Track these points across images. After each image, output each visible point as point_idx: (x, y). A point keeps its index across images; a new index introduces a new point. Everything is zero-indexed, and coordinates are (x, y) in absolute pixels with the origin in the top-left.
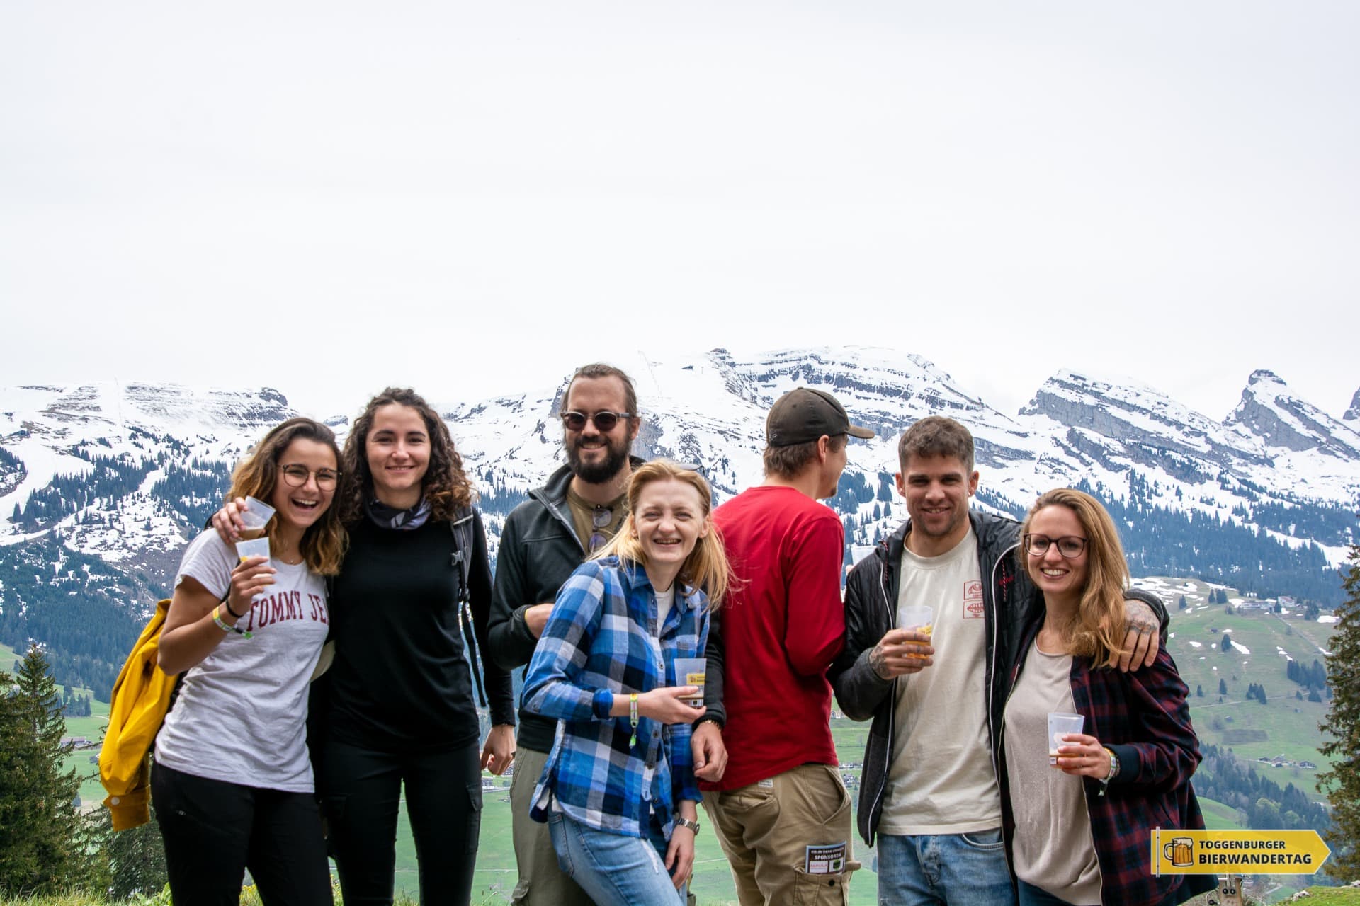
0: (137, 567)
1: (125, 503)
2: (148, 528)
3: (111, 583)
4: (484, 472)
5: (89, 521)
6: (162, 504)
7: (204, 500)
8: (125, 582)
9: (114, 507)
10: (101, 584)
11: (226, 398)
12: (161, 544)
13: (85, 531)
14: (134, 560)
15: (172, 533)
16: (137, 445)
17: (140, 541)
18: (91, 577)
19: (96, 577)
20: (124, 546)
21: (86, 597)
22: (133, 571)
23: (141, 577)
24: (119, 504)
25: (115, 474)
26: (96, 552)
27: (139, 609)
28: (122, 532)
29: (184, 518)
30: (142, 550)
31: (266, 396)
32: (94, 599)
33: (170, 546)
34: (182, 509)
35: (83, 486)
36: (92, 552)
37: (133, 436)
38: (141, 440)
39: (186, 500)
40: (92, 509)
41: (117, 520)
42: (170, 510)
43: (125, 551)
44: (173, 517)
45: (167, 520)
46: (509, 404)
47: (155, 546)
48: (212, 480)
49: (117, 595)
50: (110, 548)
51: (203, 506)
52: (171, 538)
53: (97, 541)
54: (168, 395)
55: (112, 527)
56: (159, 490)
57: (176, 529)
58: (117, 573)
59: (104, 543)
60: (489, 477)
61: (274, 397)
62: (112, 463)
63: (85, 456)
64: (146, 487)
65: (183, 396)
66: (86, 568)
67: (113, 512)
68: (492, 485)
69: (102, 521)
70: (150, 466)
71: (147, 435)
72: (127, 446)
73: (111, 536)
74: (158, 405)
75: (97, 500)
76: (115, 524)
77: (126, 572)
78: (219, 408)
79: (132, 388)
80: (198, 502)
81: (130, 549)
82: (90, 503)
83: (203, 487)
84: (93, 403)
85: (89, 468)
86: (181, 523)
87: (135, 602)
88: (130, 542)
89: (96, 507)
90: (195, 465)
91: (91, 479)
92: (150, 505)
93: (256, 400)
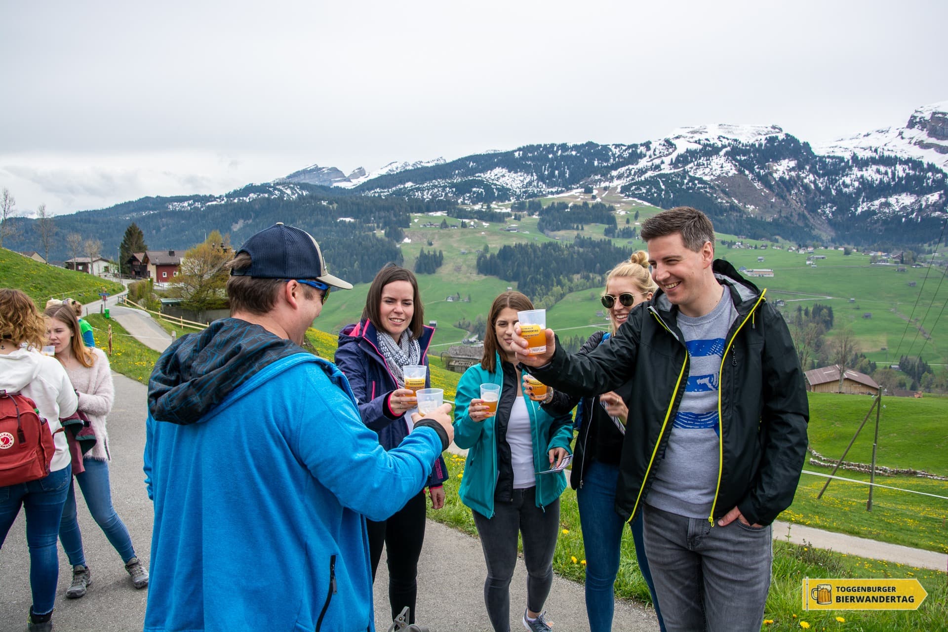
0: (716, 182)
1: (713, 158)
2: (722, 167)
3: (706, 188)
4: (873, 149)
5: (698, 165)
6: (728, 158)
7: (745, 158)
8: (711, 188)
9: (709, 160)
10: (701, 188)
11: (757, 128)
12: (727, 174)
13: (697, 169)
14: (716, 180)
15: (731, 169)
16: (720, 141)
17: (718, 172)
18: (698, 185)
19: (700, 185)
20: (712, 174)
21: (695, 193)
22: (714, 184)
23: (718, 186)
24: (711, 158)
25: (710, 149)
26: (701, 176)
27: (716, 199)
28: (711, 169)
29: (737, 164)
30: (719, 176)
31: (774, 127)
32: (699, 193)
33: (730, 174)
34: (736, 161)
35: (697, 153)
36: (699, 177)
37: (719, 138)
38: (722, 139)
39: (738, 158)
40: (701, 161)
41: (710, 164)
42: (731, 161)
43: (712, 177)
44: (732, 163)
45: (730, 164)
46: (882, 132)
47: (724, 175)
48: (749, 150)
49: (708, 192)
50: (706, 175)
51: (745, 160)
52: (731, 171)
53: (702, 172)
54: (734, 127)
55: (707, 167)
56: (727, 154)
57: (733, 168)
58: (708, 184)
59: (704, 173)
60: (876, 151)
61: (777, 128)
62: (710, 145)
63: (699, 143)
64: (722, 153)
65: (740, 128)
66: (696, 182)
67: (708, 162)
68: (877, 154)
69: (704, 164)
70: (724, 147)
71: (724, 138)
72: (716, 141)
73: (707, 171)
74: (730, 131)
75: (702, 158)
76: (709, 166)
77: (712, 184)
78: (754, 132)
79: (720, 125)
80: (743, 158)
81: (714, 176)
82: (700, 159)
83: (745, 152)
84: (705, 130)
85: (700, 147)
86: (735, 166)
87: (715, 195)
88: (714, 173)
89: (703, 160)
90: (743, 145)
91: (701, 151)
92: (723, 159)
93: (769, 129)
